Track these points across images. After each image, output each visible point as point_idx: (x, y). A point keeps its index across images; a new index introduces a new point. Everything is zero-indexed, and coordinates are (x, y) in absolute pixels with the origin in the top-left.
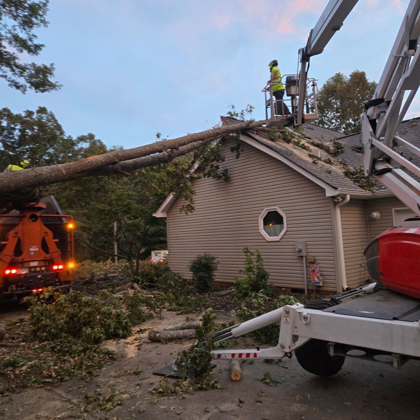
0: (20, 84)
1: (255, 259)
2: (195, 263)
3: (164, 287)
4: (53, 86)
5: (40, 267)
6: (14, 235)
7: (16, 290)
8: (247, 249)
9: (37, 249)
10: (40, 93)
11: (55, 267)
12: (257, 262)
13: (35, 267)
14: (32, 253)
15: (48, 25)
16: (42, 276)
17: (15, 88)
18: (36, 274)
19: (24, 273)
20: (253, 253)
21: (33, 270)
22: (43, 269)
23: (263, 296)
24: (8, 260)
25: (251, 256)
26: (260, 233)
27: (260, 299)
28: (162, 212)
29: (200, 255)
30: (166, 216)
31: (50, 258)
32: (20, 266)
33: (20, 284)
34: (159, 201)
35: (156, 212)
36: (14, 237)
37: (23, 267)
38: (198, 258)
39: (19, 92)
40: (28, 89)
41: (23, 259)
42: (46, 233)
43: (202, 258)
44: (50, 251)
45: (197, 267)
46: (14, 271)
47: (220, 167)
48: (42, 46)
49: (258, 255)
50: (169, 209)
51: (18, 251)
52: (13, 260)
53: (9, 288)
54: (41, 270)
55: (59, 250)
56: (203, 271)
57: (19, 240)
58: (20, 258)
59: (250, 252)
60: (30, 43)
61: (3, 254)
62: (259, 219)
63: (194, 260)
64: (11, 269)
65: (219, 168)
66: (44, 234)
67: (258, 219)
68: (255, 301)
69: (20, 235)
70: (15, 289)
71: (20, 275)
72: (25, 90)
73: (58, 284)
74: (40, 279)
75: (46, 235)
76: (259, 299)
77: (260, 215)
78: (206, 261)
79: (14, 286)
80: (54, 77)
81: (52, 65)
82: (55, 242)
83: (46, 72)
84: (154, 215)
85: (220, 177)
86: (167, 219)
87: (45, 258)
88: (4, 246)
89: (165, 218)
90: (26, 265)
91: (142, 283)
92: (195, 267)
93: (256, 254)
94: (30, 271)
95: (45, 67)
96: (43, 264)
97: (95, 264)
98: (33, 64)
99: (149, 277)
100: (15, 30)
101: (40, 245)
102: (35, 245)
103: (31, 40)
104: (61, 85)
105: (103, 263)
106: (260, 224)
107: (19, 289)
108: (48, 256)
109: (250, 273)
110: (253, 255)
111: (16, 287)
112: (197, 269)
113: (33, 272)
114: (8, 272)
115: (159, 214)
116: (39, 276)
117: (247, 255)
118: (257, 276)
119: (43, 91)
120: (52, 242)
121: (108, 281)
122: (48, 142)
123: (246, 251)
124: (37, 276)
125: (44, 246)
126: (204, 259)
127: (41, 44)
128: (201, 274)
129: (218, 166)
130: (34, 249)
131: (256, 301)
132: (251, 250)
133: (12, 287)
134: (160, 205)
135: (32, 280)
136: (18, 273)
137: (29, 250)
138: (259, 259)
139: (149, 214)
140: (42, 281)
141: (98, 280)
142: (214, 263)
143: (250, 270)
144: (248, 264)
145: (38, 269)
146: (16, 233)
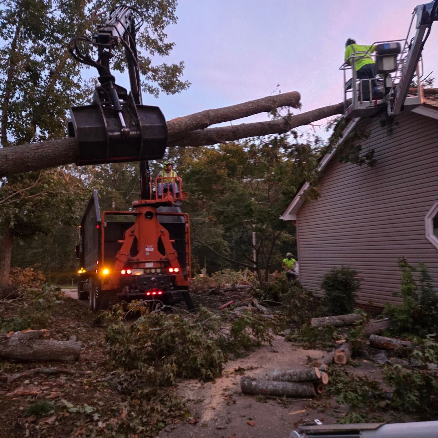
0: (153, 88)
1: (419, 277)
2: (328, 278)
3: (288, 306)
4: (182, 86)
5: (156, 269)
6: (131, 234)
7: (130, 292)
8: (404, 262)
9: (152, 250)
10: (171, 95)
11: (171, 270)
12: (422, 281)
13: (150, 269)
14: (148, 254)
15: (177, 21)
16: (156, 278)
17: (148, 92)
18: (150, 276)
19: (138, 274)
20: (414, 268)
21: (148, 271)
22: (159, 271)
23: (434, 344)
24: (125, 259)
25: (412, 273)
26: (426, 239)
27: (429, 351)
28: (290, 214)
29: (335, 268)
30: (295, 219)
31: (166, 259)
32: (135, 266)
33: (133, 285)
34: (286, 200)
35: (283, 215)
36: (130, 236)
37: (138, 268)
38: (333, 271)
39: (152, 96)
40: (160, 92)
41: (138, 259)
42: (162, 232)
43: (338, 272)
44: (166, 252)
45: (331, 284)
46: (129, 272)
47: (363, 147)
48: (173, 44)
49: (422, 271)
50: (300, 211)
51: (135, 250)
52: (129, 260)
53: (123, 289)
54: (156, 272)
55: (175, 251)
56: (340, 290)
57: (135, 239)
58: (135, 259)
59: (410, 267)
60: (160, 43)
61: (119, 253)
62: (426, 219)
63: (328, 274)
64: (126, 269)
65: (360, 150)
66: (160, 234)
67: (424, 218)
68: (417, 354)
69: (136, 233)
70: (128, 291)
71: (135, 276)
72: (158, 94)
73: (172, 288)
74: (154, 281)
75: (162, 235)
76: (426, 351)
77: (426, 214)
78: (344, 277)
79: (127, 287)
80: (183, 75)
81: (181, 63)
82: (172, 243)
83: (176, 71)
84: (281, 218)
85: (362, 162)
86: (297, 222)
87: (161, 259)
88: (121, 244)
89: (295, 221)
90: (141, 265)
91: (265, 299)
92: (328, 283)
93: (420, 269)
94: (145, 272)
95: (175, 66)
96: (158, 265)
97: (234, 272)
98: (165, 65)
99: (273, 292)
100: (147, 32)
101: (156, 245)
102: (150, 245)
103: (161, 40)
104: (190, 83)
105: (242, 272)
106: (426, 227)
107: (132, 291)
108: (164, 258)
109: (409, 297)
110: (414, 270)
111: (130, 289)
112: (331, 286)
113: (147, 274)
114: (123, 272)
115: (287, 217)
116: (153, 279)
117: (404, 271)
118: (422, 303)
119: (174, 92)
120: (168, 242)
121: (235, 292)
122: (193, 152)
123: (403, 264)
124: (151, 278)
125: (161, 248)
126: (340, 274)
127: (171, 43)
128: (336, 293)
129: (360, 146)
130: (149, 249)
131: (421, 354)
132: (412, 264)
133: (125, 289)
134: (287, 206)
135: (145, 282)
136: (132, 274)
137: (145, 249)
138: (425, 276)
139: (275, 216)
140: (155, 284)
141: (225, 291)
142: (356, 280)
143: (408, 292)
144: (406, 284)
145: (153, 271)
146: (133, 232)
